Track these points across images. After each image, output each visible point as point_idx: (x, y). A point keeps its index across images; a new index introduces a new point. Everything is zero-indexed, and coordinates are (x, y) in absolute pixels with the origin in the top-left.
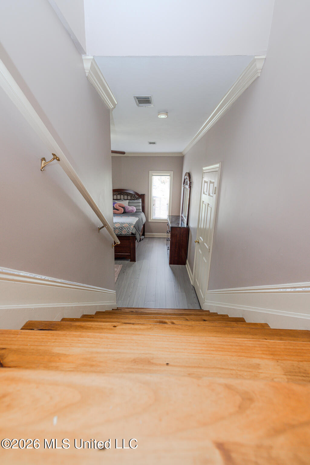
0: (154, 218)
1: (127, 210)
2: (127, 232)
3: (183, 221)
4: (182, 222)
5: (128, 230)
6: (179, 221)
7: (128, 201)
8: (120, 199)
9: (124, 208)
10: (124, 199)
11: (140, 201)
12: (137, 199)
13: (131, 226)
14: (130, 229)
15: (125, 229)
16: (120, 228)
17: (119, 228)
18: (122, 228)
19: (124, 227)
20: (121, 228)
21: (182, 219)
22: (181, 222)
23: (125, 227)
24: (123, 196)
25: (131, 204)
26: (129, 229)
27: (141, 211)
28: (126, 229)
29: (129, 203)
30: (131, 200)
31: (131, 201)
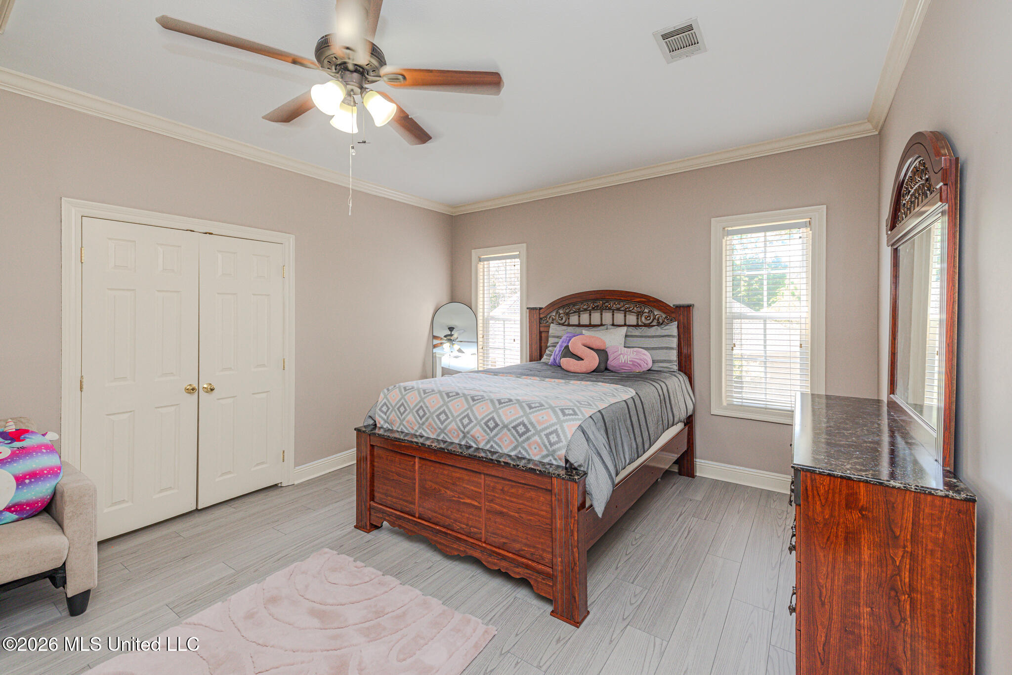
0: (736, 401)
1: (612, 363)
2: (545, 452)
3: (906, 436)
4: (900, 440)
5: (549, 441)
6: (879, 432)
7: (624, 330)
8: (599, 323)
9: (602, 353)
10: (613, 325)
11: (673, 329)
12: (659, 324)
13: (565, 425)
14: (559, 441)
15: (538, 433)
16: (519, 425)
17: (514, 428)
18: (528, 430)
19: (534, 427)
20: (521, 429)
21: (892, 420)
22: (893, 444)
23: (539, 428)
24: (611, 314)
25: (632, 341)
26: (553, 438)
27: (676, 368)
28: (543, 434)
29: (626, 336)
30: (637, 326)
31: (637, 332)
